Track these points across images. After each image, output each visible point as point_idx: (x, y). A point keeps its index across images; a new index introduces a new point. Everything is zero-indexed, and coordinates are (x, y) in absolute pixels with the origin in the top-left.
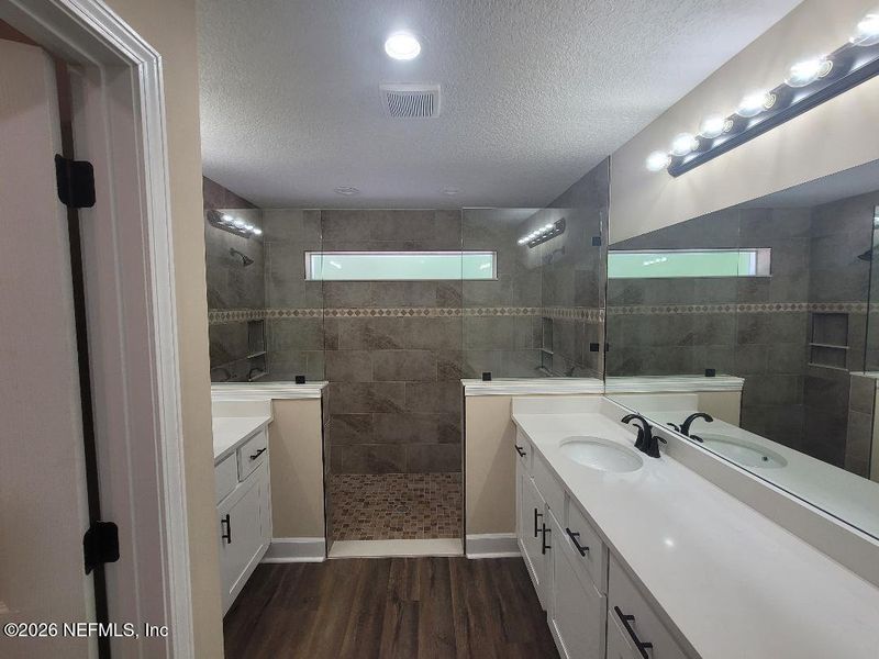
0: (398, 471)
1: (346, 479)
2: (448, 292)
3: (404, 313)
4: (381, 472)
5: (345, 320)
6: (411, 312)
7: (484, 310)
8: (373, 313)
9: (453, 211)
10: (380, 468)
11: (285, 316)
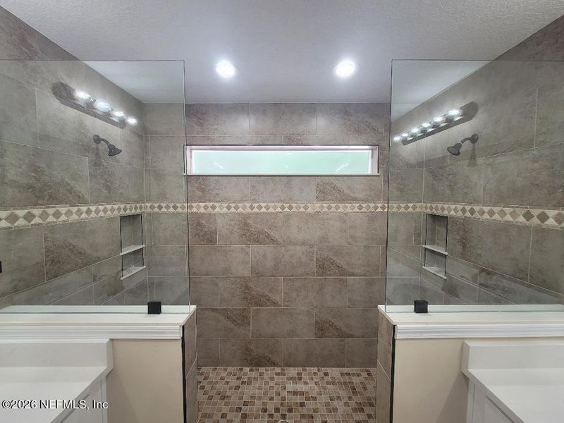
0: (274, 364)
1: (224, 374)
2: (327, 187)
3: (283, 208)
4: (258, 365)
5: (223, 215)
6: (291, 207)
7: (364, 205)
8: (252, 207)
9: (334, 105)
10: (257, 362)
11: (164, 210)
